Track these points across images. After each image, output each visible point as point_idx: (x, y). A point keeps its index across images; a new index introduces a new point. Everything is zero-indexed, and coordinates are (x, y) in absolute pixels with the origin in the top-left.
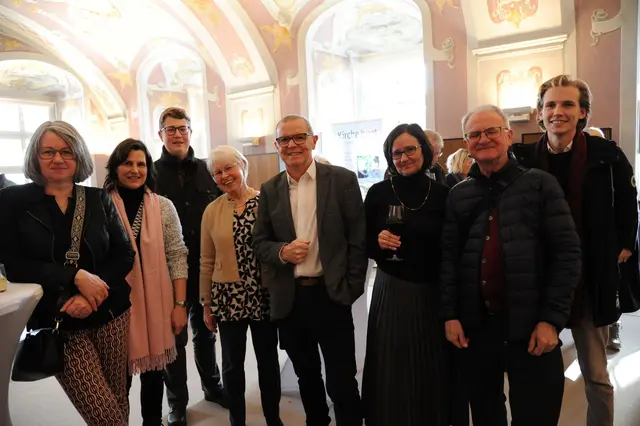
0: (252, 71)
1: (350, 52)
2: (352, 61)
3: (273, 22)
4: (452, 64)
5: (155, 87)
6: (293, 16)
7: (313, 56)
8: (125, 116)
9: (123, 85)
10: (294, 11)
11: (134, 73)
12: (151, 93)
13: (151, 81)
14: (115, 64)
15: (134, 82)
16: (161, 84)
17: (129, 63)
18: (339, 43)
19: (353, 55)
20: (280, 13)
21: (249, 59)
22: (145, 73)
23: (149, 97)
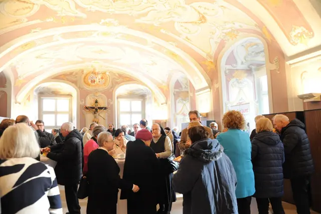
0: (201, 82)
1: (251, 66)
2: (253, 70)
3: (204, 60)
4: (279, 71)
5: (177, 90)
6: (213, 55)
7: (225, 72)
8: (166, 103)
9: (165, 90)
10: (212, 53)
11: (168, 86)
12: (175, 93)
13: (175, 88)
16: (180, 88)
18: (242, 63)
19: (253, 67)
20: (207, 55)
22: (172, 84)
23: (174, 94)
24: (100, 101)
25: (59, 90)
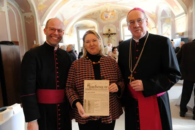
0: (179, 9)
5: (163, 17)
8: (156, 28)
9: (154, 18)
11: (157, 14)
13: (162, 16)
14: (151, 13)
15: (157, 17)
16: (166, 16)
17: (155, 12)
21: (177, 6)
22: (160, 14)
23: (161, 21)
24: (111, 29)
25: (88, 25)
